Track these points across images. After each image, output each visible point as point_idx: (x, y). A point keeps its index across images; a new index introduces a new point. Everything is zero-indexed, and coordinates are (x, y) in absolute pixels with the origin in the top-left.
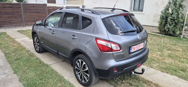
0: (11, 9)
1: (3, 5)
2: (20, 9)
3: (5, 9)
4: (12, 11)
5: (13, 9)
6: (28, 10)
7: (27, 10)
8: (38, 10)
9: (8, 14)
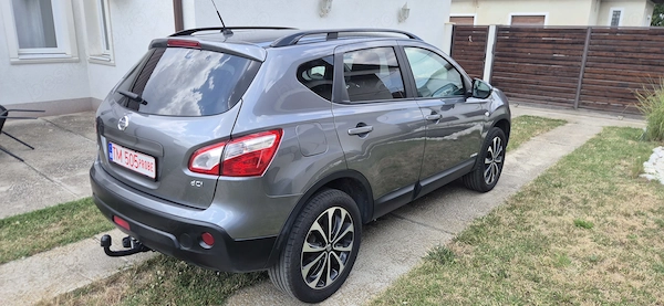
0: (550, 46)
1: (533, 34)
2: (580, 47)
3: (532, 45)
4: (550, 51)
5: (556, 46)
6: (609, 54)
7: (604, 53)
8: (651, 56)
9: (535, 61)
